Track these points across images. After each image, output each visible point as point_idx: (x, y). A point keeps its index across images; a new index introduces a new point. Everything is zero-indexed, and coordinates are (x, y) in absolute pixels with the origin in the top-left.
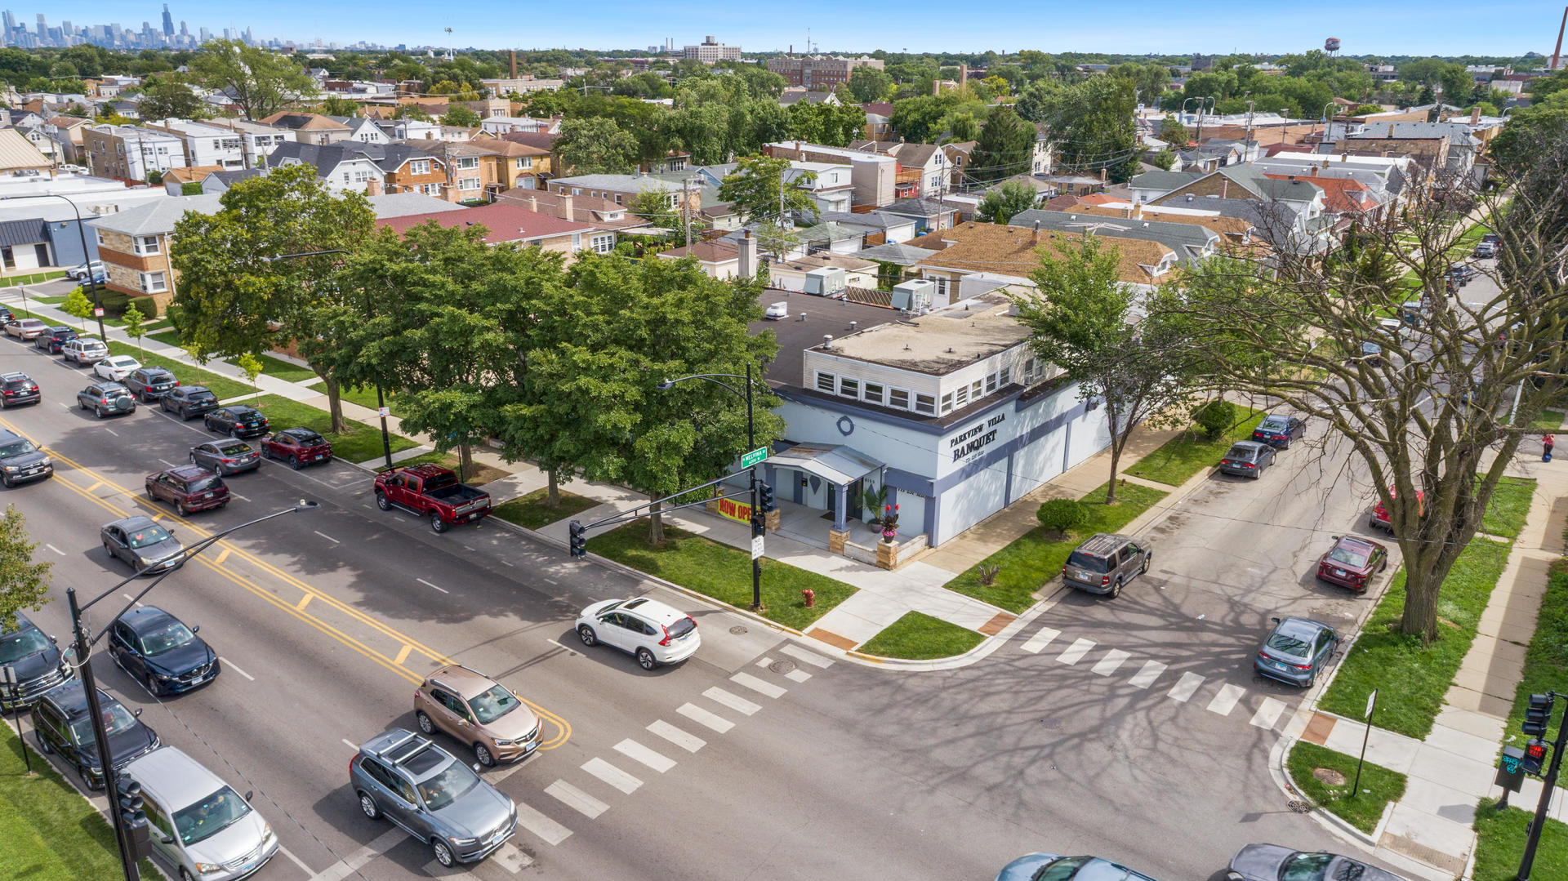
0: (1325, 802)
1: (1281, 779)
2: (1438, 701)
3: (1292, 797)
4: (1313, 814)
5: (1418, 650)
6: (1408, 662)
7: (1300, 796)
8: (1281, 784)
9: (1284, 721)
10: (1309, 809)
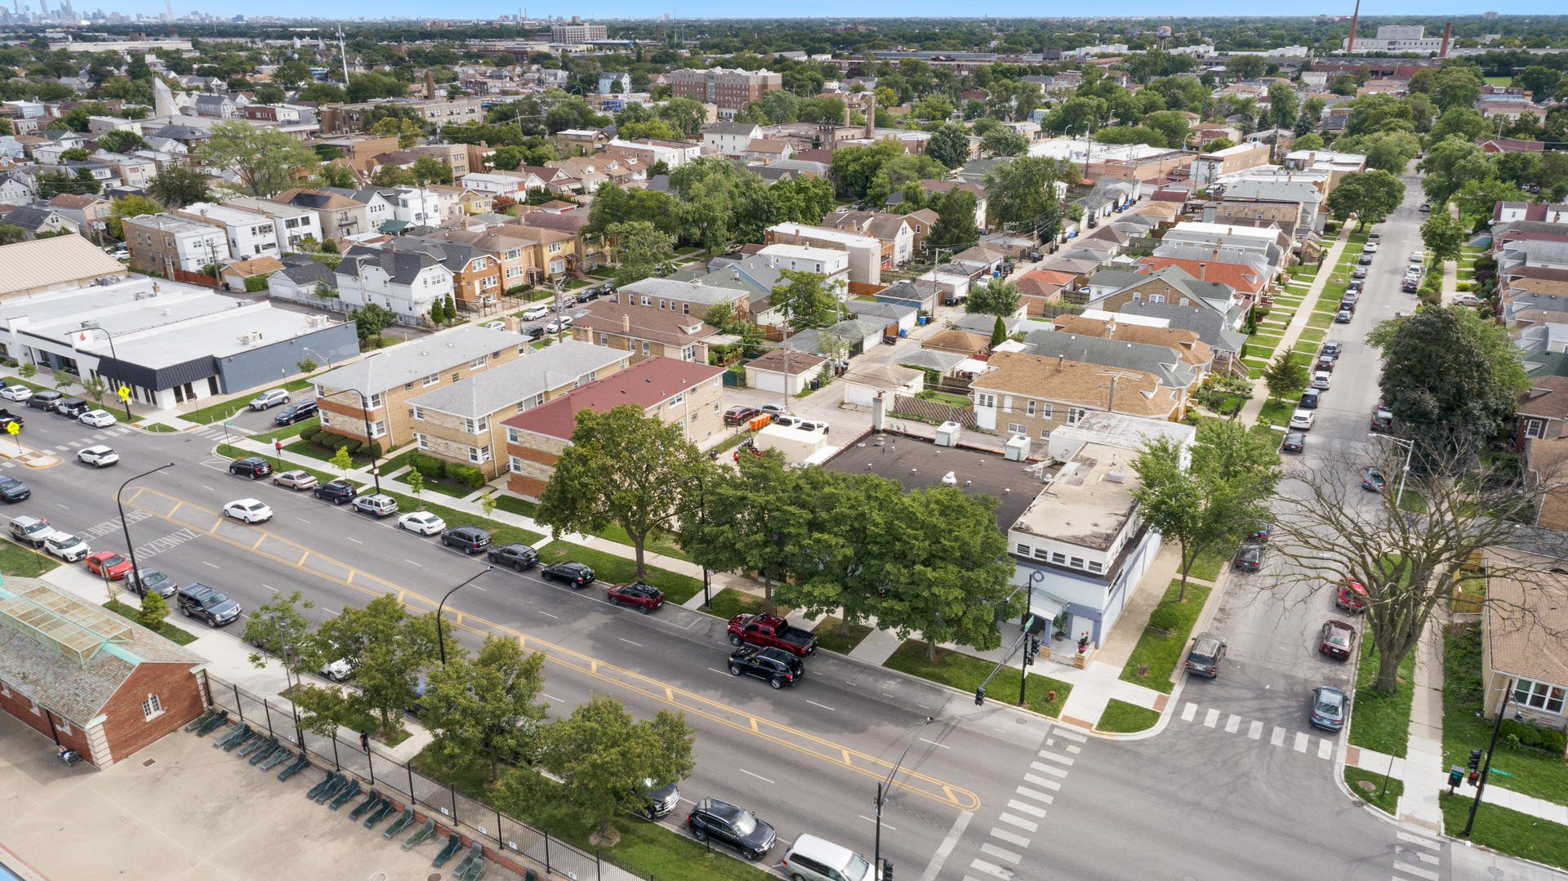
0: (1369, 800)
1: (1344, 788)
2: (1406, 733)
3: (1353, 799)
4: (1365, 807)
5: (1388, 700)
6: (1385, 710)
7: (1357, 798)
8: (1345, 792)
9: (1334, 753)
10: (1362, 804)
